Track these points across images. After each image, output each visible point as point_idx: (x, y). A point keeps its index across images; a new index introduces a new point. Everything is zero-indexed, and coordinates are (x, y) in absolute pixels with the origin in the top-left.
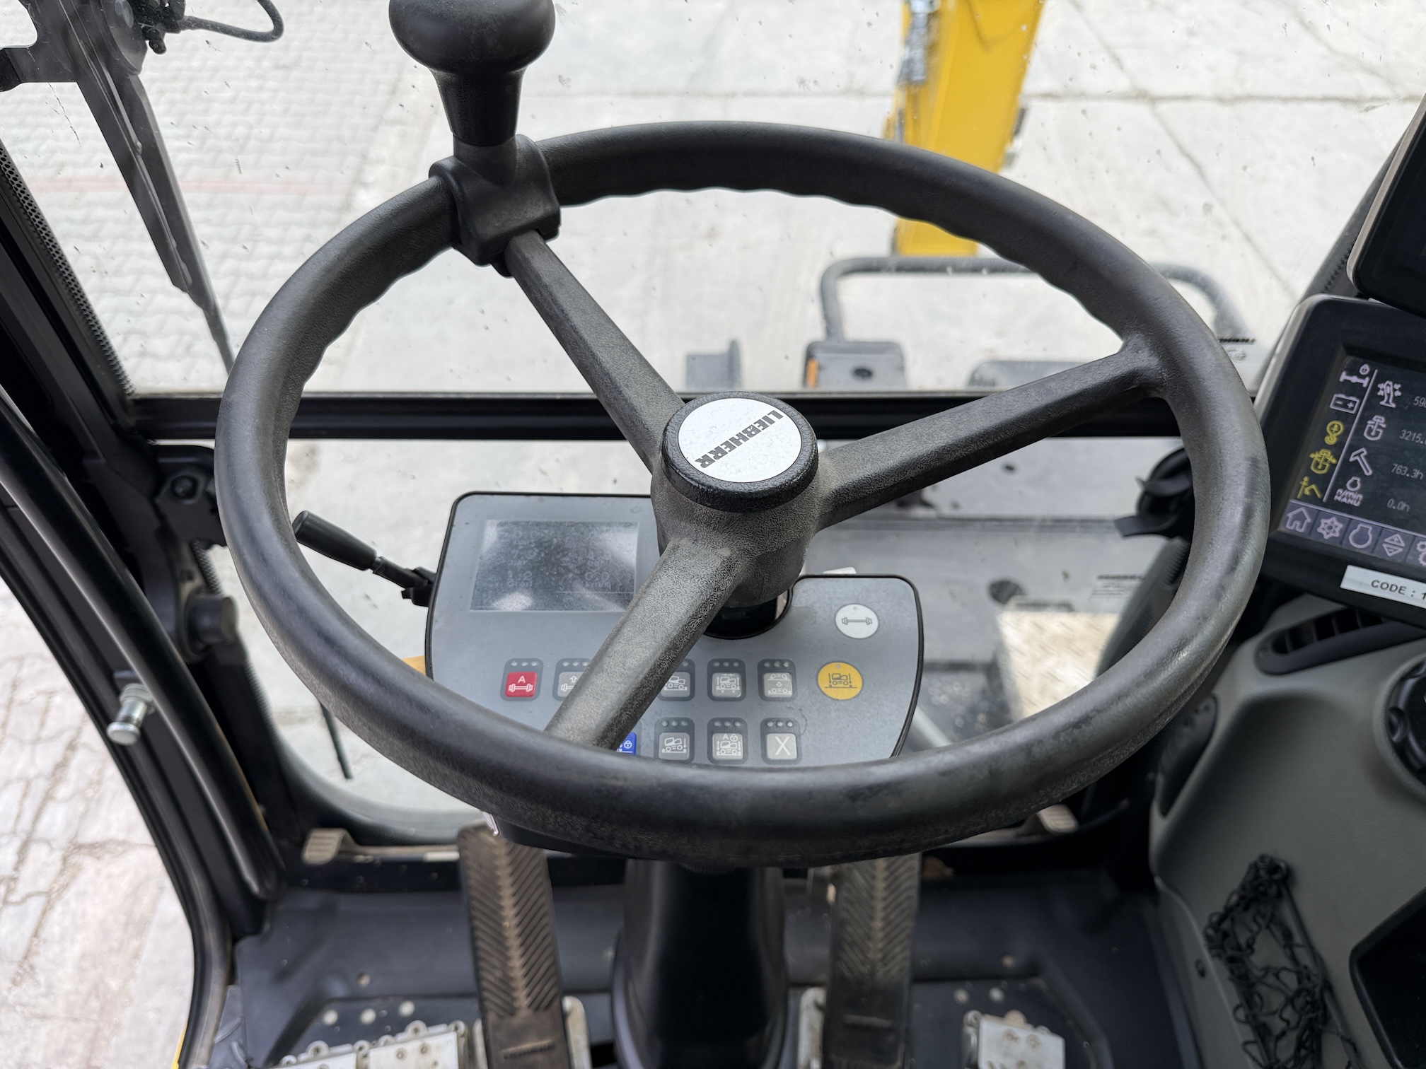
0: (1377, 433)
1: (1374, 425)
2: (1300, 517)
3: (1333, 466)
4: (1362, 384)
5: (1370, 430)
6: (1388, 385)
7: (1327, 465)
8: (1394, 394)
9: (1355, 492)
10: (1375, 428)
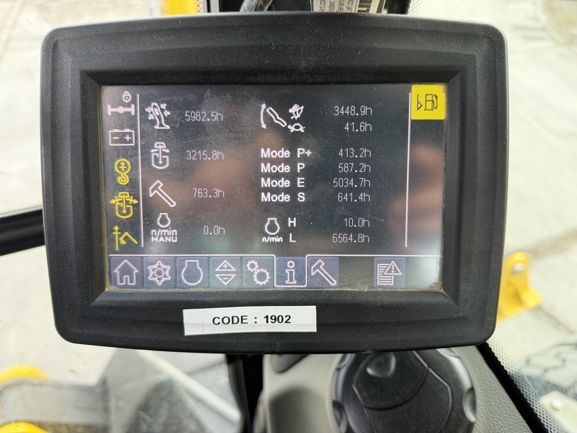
0: (164, 160)
1: (158, 152)
2: (126, 270)
3: (136, 206)
4: (129, 112)
5: (156, 159)
6: (155, 107)
7: (131, 207)
8: (164, 115)
9: (167, 228)
10: (159, 155)
